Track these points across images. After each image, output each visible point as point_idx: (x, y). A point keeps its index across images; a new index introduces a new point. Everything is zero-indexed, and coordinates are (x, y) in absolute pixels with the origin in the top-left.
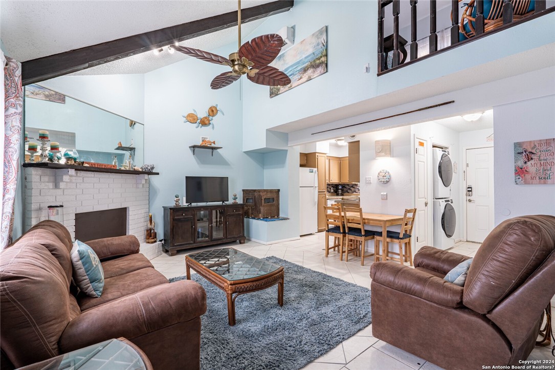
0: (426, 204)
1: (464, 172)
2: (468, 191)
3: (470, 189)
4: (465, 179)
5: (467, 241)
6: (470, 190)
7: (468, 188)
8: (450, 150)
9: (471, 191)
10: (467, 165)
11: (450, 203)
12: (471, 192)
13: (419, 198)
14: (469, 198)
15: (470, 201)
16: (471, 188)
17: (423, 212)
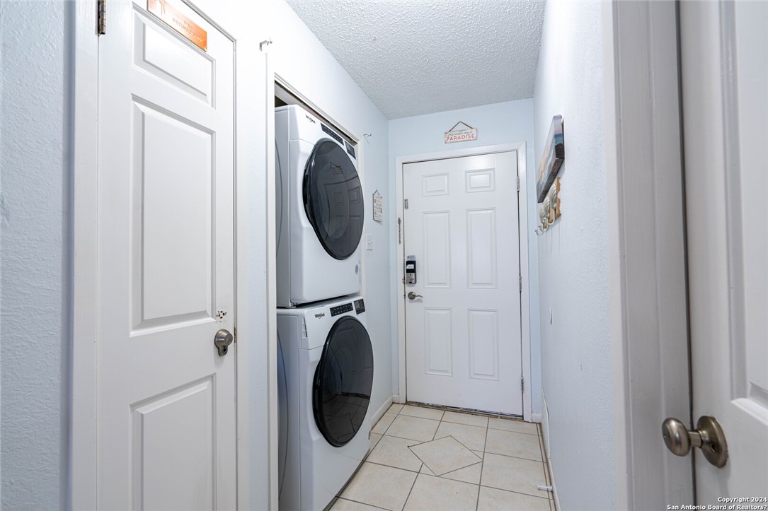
0: (222, 345)
1: (399, 222)
2: (408, 271)
3: (411, 266)
4: (401, 240)
5: (407, 403)
6: (411, 268)
7: (408, 263)
8: (359, 149)
9: (413, 271)
10: (406, 206)
11: (353, 313)
12: (413, 274)
13: (144, 323)
14: (409, 289)
15: (412, 296)
16: (413, 263)
17: (205, 386)
